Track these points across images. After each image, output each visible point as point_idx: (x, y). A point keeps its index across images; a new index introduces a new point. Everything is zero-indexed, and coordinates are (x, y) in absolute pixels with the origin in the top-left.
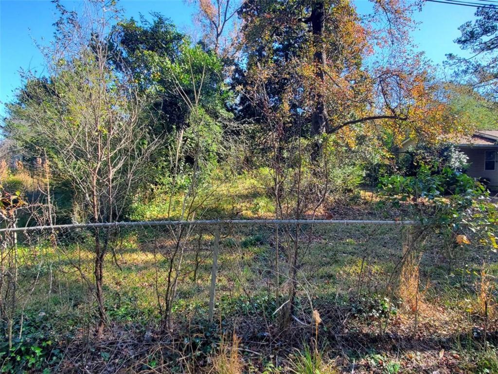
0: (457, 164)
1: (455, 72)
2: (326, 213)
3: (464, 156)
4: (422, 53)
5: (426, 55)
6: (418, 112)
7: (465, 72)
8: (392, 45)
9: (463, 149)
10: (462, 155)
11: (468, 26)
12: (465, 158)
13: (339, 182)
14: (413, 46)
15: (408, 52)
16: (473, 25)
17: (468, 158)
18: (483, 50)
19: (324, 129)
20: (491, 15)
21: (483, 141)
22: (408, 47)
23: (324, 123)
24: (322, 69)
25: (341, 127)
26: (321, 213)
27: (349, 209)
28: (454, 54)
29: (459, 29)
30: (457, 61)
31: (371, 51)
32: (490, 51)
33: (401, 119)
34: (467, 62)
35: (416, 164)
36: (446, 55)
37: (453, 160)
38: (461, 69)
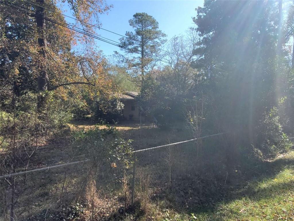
0: (120, 108)
1: (118, 61)
2: (47, 143)
3: (122, 104)
4: (101, 51)
5: (103, 52)
6: (100, 82)
7: (123, 61)
8: (86, 44)
9: (122, 100)
10: (121, 104)
11: (123, 39)
12: (123, 105)
13: (56, 122)
14: (97, 47)
15: (94, 49)
16: (125, 39)
17: (124, 105)
18: (129, 52)
19: (47, 88)
20: (131, 37)
21: (130, 97)
22: (94, 47)
23: (46, 84)
24: (44, 49)
25: (58, 87)
26: (44, 144)
27: (63, 139)
28: (118, 52)
29: (119, 40)
30: (119, 55)
31: (75, 43)
32: (132, 53)
33: (92, 85)
34: (123, 57)
35: (100, 110)
36: (114, 51)
37: (118, 106)
38: (121, 59)
